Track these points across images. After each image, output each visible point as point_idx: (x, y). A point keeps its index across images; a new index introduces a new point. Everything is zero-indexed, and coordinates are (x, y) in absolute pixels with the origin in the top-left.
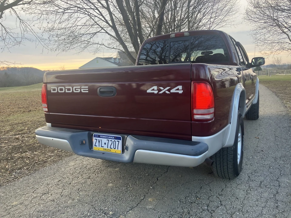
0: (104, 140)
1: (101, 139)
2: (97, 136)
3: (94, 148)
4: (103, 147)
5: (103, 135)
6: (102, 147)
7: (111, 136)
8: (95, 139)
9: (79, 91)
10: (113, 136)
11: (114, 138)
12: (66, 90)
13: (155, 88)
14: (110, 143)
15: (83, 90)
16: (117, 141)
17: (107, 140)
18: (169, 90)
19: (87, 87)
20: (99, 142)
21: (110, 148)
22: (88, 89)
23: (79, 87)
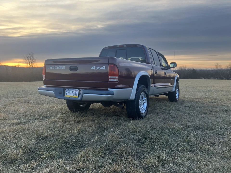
1: (69, 91)
2: (67, 90)
3: (66, 96)
4: (70, 95)
5: (70, 89)
9: (61, 69)
12: (55, 68)
13: (94, 67)
14: (73, 93)
15: (63, 68)
16: (76, 92)
18: (100, 68)
19: (65, 67)
20: (68, 93)
21: (73, 95)
23: (61, 67)
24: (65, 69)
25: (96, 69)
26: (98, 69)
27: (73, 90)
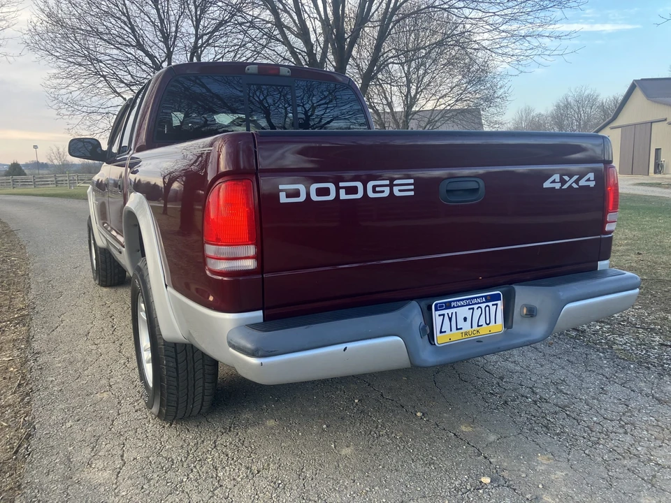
0: (463, 312)
1: (453, 310)
2: (440, 307)
3: (440, 339)
4: (461, 329)
5: (459, 301)
6: (457, 329)
7: (476, 298)
8: (439, 315)
10: (482, 297)
11: (484, 300)
12: (342, 192)
13: (557, 177)
14: (477, 313)
15: (400, 191)
16: (493, 305)
17: (469, 309)
18: (577, 182)
19: (412, 181)
20: (450, 319)
21: (478, 326)
22: (412, 187)
23: (387, 182)
24: (412, 193)
25: (565, 187)
26: (570, 186)
27: (475, 301)
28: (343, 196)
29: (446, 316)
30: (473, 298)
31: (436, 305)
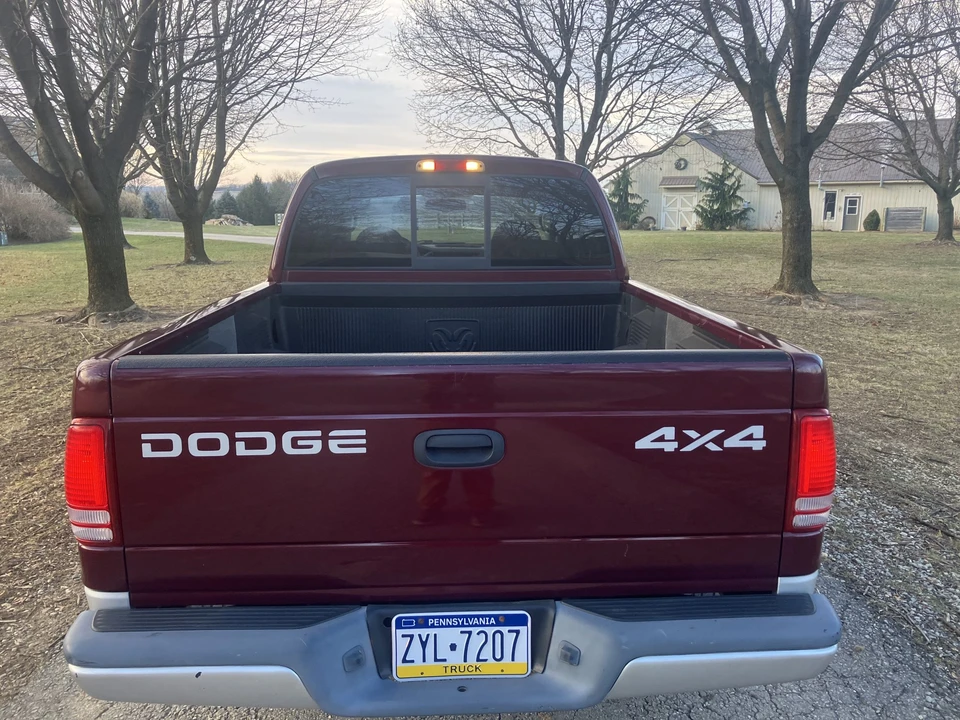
0: (449, 635)
1: (432, 632)
2: (405, 623)
3: (401, 671)
4: (445, 660)
5: (443, 617)
6: (436, 660)
7: (478, 617)
8: (403, 636)
9: (315, 451)
10: (490, 616)
11: (493, 621)
12: (240, 445)
13: (669, 432)
14: (477, 641)
15: (340, 446)
16: (509, 631)
17: (462, 632)
18: (718, 441)
19: (363, 432)
20: (424, 644)
21: (478, 660)
22: (364, 441)
23: (318, 433)
24: (363, 450)
25: (689, 448)
26: (702, 448)
27: (476, 621)
28: (241, 450)
29: (416, 640)
30: (471, 617)
31: (399, 621)
